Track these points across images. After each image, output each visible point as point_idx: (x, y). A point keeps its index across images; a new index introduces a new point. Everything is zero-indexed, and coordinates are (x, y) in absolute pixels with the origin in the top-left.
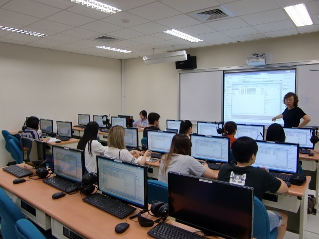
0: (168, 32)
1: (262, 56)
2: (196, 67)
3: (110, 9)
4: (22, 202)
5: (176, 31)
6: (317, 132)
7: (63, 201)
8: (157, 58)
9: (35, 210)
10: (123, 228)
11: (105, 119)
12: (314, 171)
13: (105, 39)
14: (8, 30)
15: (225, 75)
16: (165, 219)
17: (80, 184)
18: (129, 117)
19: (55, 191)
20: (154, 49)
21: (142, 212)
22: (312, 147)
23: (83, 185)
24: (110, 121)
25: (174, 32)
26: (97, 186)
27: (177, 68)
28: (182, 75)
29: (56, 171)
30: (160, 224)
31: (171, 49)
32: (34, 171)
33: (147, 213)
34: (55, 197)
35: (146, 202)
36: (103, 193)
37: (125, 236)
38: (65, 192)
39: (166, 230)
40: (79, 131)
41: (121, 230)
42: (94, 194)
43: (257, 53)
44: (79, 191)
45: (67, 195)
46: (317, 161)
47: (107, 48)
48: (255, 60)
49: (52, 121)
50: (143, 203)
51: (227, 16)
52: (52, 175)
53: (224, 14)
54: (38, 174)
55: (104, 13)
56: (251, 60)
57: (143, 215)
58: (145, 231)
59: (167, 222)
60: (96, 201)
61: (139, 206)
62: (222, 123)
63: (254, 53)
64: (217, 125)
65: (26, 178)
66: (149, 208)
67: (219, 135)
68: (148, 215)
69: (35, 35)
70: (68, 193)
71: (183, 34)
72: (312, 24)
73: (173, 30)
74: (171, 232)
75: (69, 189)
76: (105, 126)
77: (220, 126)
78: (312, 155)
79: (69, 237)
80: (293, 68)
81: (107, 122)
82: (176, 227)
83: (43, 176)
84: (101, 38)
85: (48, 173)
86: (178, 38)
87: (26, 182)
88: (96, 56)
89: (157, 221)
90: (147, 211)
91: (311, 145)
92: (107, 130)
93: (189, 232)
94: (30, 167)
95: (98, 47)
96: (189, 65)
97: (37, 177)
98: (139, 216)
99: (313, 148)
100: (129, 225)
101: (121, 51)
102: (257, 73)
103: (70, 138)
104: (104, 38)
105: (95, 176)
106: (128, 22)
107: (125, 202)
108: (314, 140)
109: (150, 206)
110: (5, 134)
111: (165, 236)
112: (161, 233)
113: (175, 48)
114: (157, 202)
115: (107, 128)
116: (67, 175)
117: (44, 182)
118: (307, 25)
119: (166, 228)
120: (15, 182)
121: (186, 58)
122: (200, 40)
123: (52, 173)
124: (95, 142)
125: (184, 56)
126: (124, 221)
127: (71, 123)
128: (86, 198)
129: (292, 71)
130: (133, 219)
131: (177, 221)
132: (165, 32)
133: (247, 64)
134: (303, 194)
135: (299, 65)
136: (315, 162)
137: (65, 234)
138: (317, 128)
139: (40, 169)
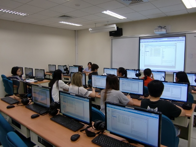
0: (105, 12)
1: (164, 27)
2: (122, 35)
4: (12, 120)
5: (110, 12)
7: (37, 120)
8: (97, 30)
9: (20, 125)
10: (76, 137)
11: (65, 68)
13: (65, 17)
14: (4, 11)
15: (141, 40)
16: (103, 132)
18: (80, 66)
19: (33, 113)
20: (96, 24)
21: (88, 127)
23: (50, 110)
24: (68, 69)
25: (108, 13)
26: (59, 110)
27: (110, 35)
28: (113, 40)
29: (33, 100)
30: (100, 135)
31: (106, 23)
32: (20, 100)
33: (91, 128)
34: (33, 117)
35: (91, 120)
36: (63, 114)
37: (77, 143)
38: (39, 114)
40: (49, 75)
41: (74, 139)
42: (57, 115)
43: (161, 26)
44: (48, 113)
45: (40, 116)
47: (66, 23)
48: (160, 30)
49: (32, 69)
50: (88, 121)
51: (143, 1)
52: (32, 103)
54: (23, 102)
56: (157, 30)
57: (89, 129)
58: (90, 140)
59: (104, 134)
60: (59, 120)
61: (86, 123)
62: (139, 70)
63: (159, 26)
64: (135, 71)
65: (15, 105)
66: (93, 125)
67: (137, 78)
69: (20, 15)
70: (41, 115)
71: (114, 13)
73: (108, 11)
74: (107, 141)
75: (42, 112)
79: (42, 143)
80: (184, 35)
82: (110, 137)
83: (26, 104)
84: (61, 16)
85: (29, 102)
86: (111, 16)
87: (15, 107)
88: (59, 28)
89: (98, 133)
90: (92, 126)
91: (195, 84)
92: (66, 74)
94: (18, 98)
95: (61, 22)
96: (117, 33)
97: (22, 104)
98: (86, 130)
100: (80, 136)
101: (77, 25)
102: (161, 38)
103: (43, 79)
104: (63, 16)
105: (58, 104)
106: (79, 6)
107: (78, 121)
109: (93, 123)
110: (3, 77)
111: (103, 143)
112: (100, 141)
113: (109, 23)
114: (98, 121)
115: (66, 73)
116: (41, 103)
117: (26, 107)
118: (193, 7)
119: (104, 138)
120: (8, 108)
121: (116, 29)
122: (125, 18)
123: (31, 102)
125: (114, 27)
126: (76, 133)
127: (44, 70)
128: (53, 118)
129: (183, 37)
130: (82, 132)
131: (111, 133)
132: (103, 12)
133: (154, 33)
134: (191, 115)
135: (188, 33)
137: (39, 141)
139: (24, 99)
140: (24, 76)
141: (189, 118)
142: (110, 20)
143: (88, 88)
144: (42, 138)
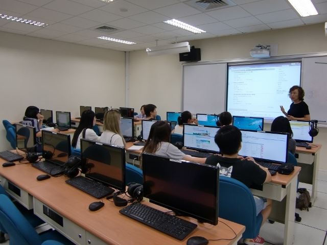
0: (169, 22)
1: (267, 48)
2: (200, 59)
4: (9, 183)
5: (177, 21)
6: (316, 125)
7: (46, 183)
8: (159, 51)
9: (20, 190)
10: (97, 206)
12: (311, 164)
13: (105, 29)
14: (8, 18)
15: (229, 67)
16: (141, 199)
17: (65, 168)
18: (130, 109)
20: (157, 40)
21: (118, 193)
22: (311, 140)
25: (174, 22)
26: (81, 169)
27: (181, 60)
28: (186, 68)
30: (133, 204)
31: (174, 40)
32: (25, 156)
33: (124, 194)
34: (40, 179)
35: (124, 184)
37: (99, 213)
38: (51, 174)
39: (138, 209)
41: (94, 208)
42: (78, 177)
43: (261, 45)
45: (52, 178)
46: (313, 154)
47: (109, 39)
48: (259, 52)
49: (52, 111)
51: (227, 4)
52: (43, 160)
53: (224, 2)
54: (28, 158)
56: (254, 52)
58: (118, 209)
59: (142, 203)
60: (78, 182)
61: (117, 187)
63: (258, 45)
65: (16, 163)
66: (126, 190)
68: (125, 196)
69: (35, 24)
70: (54, 176)
71: (184, 24)
72: (317, 14)
73: (174, 20)
74: (142, 211)
75: (55, 172)
78: (310, 148)
79: (48, 215)
80: (298, 60)
82: (148, 207)
83: (32, 161)
84: (101, 28)
85: (38, 158)
86: (182, 29)
87: (16, 166)
88: (98, 47)
89: (131, 201)
91: (309, 138)
93: (159, 212)
94: (22, 153)
95: (101, 38)
96: (192, 56)
97: (28, 162)
98: (115, 197)
99: (312, 142)
100: (104, 204)
101: (124, 42)
102: (263, 65)
103: (69, 128)
104: (104, 27)
105: (79, 159)
106: (127, 11)
108: (313, 133)
109: (127, 187)
110: (6, 123)
111: (135, 214)
113: (178, 39)
114: (135, 184)
117: (33, 166)
118: (312, 15)
119: (139, 207)
120: (5, 166)
121: (189, 49)
122: (203, 31)
123: (42, 158)
124: (89, 131)
125: (187, 47)
126: (100, 200)
127: (70, 113)
128: (69, 180)
129: (298, 63)
130: (110, 200)
131: (151, 201)
132: (166, 22)
133: (251, 57)
134: (288, 182)
135: (305, 58)
136: (311, 155)
137: (45, 212)
138: (316, 122)
139: (30, 153)
141: (284, 186)
142: (181, 36)
143: (136, 142)
144: (48, 208)
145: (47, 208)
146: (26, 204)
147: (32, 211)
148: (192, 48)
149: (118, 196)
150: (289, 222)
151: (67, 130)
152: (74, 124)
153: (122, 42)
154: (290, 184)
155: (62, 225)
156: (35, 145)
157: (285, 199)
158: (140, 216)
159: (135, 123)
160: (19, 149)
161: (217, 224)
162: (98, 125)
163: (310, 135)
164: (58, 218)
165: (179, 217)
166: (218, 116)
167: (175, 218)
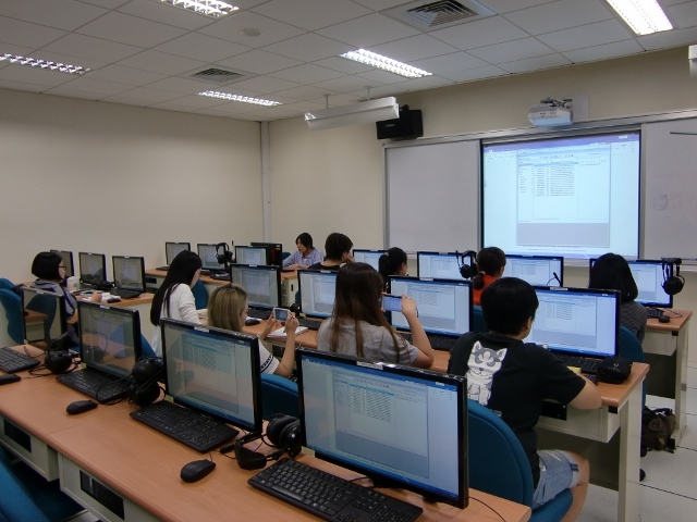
0: (351, 55)
1: (565, 104)
2: (421, 134)
3: (214, 6)
4: (5, 421)
5: (368, 53)
6: (678, 269)
7: (89, 419)
8: (334, 117)
9: (29, 438)
10: (198, 470)
11: (221, 252)
12: (670, 354)
13: (214, 74)
14: (2, 58)
15: (486, 149)
16: (297, 452)
17: (130, 383)
18: (274, 246)
19: (77, 398)
21: (247, 439)
22: (667, 302)
23: (134, 385)
25: (363, 56)
26: (163, 385)
27: (380, 137)
28: (390, 152)
29: (86, 357)
30: (280, 463)
31: (364, 94)
32: (43, 358)
33: (259, 441)
34: (74, 411)
35: (259, 417)
36: (176, 400)
37: (202, 487)
38: (96, 398)
39: (289, 475)
41: (191, 476)
42: (159, 403)
43: (552, 98)
44: (127, 398)
45: (101, 407)
46: (675, 333)
47: (223, 96)
48: (548, 113)
49: (104, 256)
50: (251, 419)
51: (474, 14)
52: (81, 367)
53: (468, 10)
54: (49, 364)
55: (201, 15)
56: (538, 114)
58: (244, 477)
59: (299, 460)
60: (157, 416)
61: (244, 426)
62: (471, 253)
63: (545, 99)
64: (460, 258)
65: (23, 375)
66: (264, 432)
68: (262, 446)
69: (62, 69)
70: (105, 402)
72: (671, 28)
73: (362, 51)
74: (300, 479)
75: (105, 395)
76: (223, 266)
77: (467, 261)
78: (667, 320)
79: (92, 492)
80: (633, 129)
81: (226, 258)
82: (312, 470)
83: (58, 369)
84: (205, 72)
85: (70, 363)
86: (375, 68)
87: (23, 382)
88: (201, 115)
89: (275, 456)
90: (261, 436)
91: (664, 298)
92: (226, 274)
93: (337, 479)
94: (36, 352)
95: (205, 94)
96: (405, 127)
97: (47, 371)
98: (237, 446)
99: (670, 306)
100: (214, 466)
101: (261, 102)
102: (554, 142)
103: (141, 292)
104: (211, 72)
105: (159, 364)
106: (258, 34)
107: (221, 420)
108: (673, 286)
109: (265, 424)
111: (283, 486)
112: (277, 482)
113: (373, 92)
114: (283, 416)
115: (226, 270)
116: (113, 366)
117: (61, 382)
118: (660, 30)
119: (292, 471)
121: (396, 113)
122: (425, 73)
123: (79, 363)
125: (392, 108)
126: (207, 457)
127: (142, 259)
128: (138, 411)
129: (632, 135)
130: (227, 454)
131: (319, 455)
132: (344, 55)
133: (530, 124)
134: (622, 401)
135: (647, 123)
136: (670, 335)
137: (84, 488)
138: (678, 261)
139: (52, 353)
140: (74, 281)
141: (613, 409)
142: (377, 83)
144: (91, 477)
145: (88, 477)
146: (43, 469)
147: (56, 483)
148: (404, 110)
149: (245, 446)
150: (628, 485)
151: (137, 296)
152: (154, 281)
153: (251, 100)
154: (627, 403)
155: (121, 514)
156: (64, 335)
157: (617, 436)
158: (294, 492)
159: (283, 275)
160: (29, 343)
161: (467, 505)
162: (204, 282)
163: (667, 291)
164: (113, 499)
165: (382, 490)
166: (463, 256)
167: (373, 494)
